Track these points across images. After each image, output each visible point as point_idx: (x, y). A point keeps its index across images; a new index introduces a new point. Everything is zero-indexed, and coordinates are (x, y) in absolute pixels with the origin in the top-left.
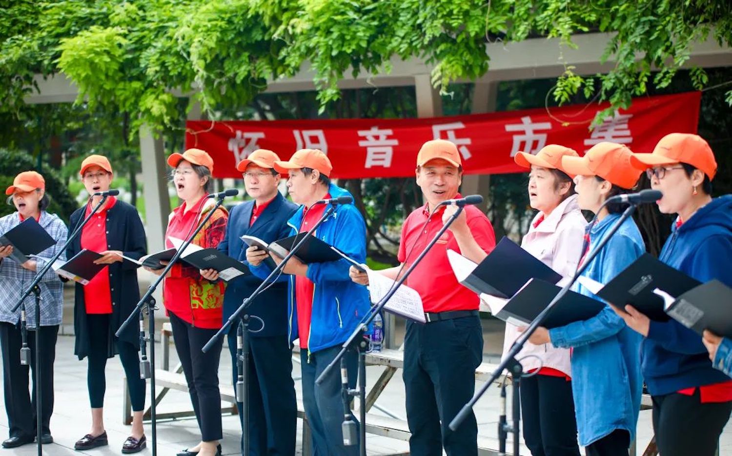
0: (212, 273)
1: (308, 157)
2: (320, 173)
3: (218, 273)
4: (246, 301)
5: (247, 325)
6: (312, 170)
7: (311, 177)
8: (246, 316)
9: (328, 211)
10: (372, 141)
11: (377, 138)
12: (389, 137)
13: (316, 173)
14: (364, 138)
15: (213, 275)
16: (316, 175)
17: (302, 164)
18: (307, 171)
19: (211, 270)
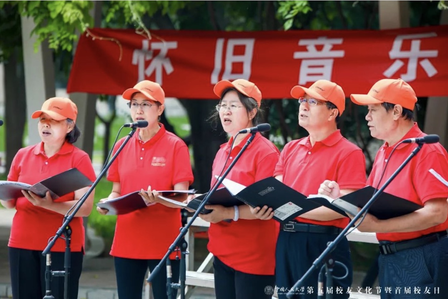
0: (267, 210)
1: (389, 89)
2: (403, 108)
3: (272, 211)
4: (330, 244)
5: (331, 270)
6: (393, 105)
7: (393, 113)
8: (331, 261)
9: (414, 150)
10: (312, 52)
11: (319, 48)
12: (335, 48)
13: (399, 108)
14: (304, 49)
15: (267, 213)
16: (399, 110)
17: (381, 98)
18: (389, 106)
19: (265, 207)
